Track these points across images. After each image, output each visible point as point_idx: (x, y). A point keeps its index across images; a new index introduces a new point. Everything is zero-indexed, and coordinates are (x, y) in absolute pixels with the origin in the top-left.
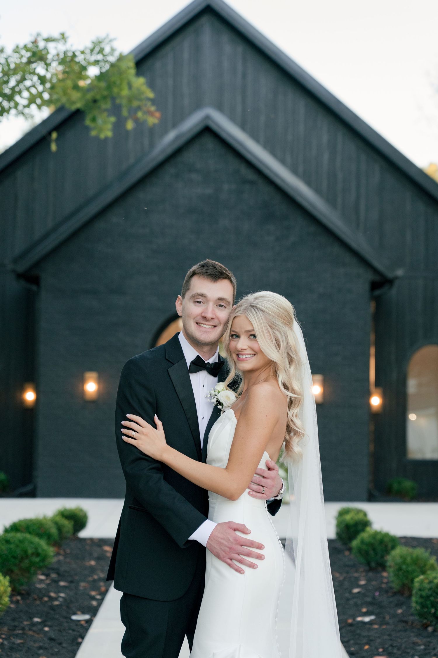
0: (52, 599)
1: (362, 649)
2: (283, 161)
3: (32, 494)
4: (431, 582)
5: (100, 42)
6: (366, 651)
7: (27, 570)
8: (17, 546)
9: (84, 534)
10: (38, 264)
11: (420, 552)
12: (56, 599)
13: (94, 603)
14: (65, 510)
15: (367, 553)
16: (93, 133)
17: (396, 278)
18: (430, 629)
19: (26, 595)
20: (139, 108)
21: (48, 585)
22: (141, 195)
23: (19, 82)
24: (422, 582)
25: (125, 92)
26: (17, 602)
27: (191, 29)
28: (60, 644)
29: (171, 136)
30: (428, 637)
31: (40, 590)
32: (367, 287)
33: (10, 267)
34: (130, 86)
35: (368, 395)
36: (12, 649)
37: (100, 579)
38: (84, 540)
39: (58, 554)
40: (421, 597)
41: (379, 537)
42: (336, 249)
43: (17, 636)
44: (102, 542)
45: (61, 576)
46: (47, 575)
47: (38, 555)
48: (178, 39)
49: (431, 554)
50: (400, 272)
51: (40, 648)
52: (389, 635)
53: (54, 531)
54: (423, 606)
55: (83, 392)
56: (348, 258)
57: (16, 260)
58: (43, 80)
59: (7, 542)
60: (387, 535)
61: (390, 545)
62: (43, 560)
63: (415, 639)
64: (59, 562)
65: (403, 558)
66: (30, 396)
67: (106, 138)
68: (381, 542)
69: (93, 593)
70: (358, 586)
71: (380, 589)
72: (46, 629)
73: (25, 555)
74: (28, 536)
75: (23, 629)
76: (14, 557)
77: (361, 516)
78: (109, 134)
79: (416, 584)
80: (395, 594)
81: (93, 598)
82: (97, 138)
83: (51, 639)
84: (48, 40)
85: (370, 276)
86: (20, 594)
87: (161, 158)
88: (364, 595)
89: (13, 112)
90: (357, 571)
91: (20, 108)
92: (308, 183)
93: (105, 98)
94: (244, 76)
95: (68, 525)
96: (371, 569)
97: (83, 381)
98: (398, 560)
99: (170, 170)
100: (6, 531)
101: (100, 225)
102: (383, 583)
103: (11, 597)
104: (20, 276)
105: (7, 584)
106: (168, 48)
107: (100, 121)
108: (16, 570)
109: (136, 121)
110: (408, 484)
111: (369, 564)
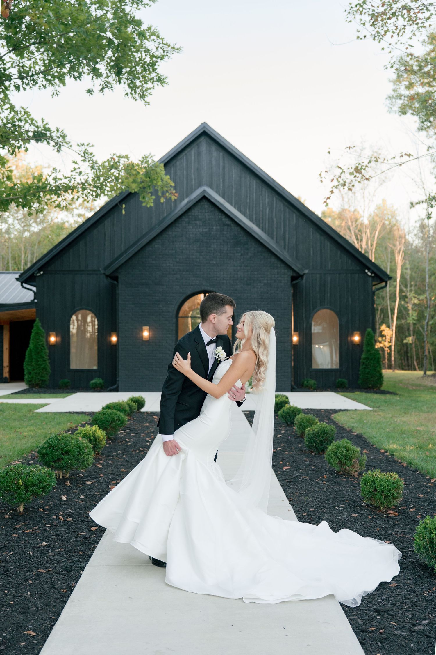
0: (127, 442)
1: (279, 463)
2: (244, 214)
3: (116, 390)
4: (313, 431)
5: (146, 157)
6: (281, 464)
7: (114, 428)
8: (109, 416)
9: (143, 410)
10: (117, 270)
11: (310, 416)
12: (129, 442)
13: (148, 444)
14: (134, 398)
15: (286, 417)
16: (144, 204)
17: (304, 274)
18: (313, 454)
19: (114, 440)
20: (167, 191)
21: (125, 435)
22: (170, 233)
23: (105, 180)
24: (309, 430)
25: (160, 183)
26: (110, 443)
27: (195, 144)
28: (131, 463)
29: (186, 201)
30: (312, 457)
31: (121, 438)
32: (289, 279)
33: (102, 272)
34: (162, 180)
35: (291, 336)
36: (107, 466)
37: (151, 432)
38: (144, 412)
39: (129, 420)
40: (309, 438)
41: (292, 409)
42: (273, 260)
43: (110, 459)
44: (153, 414)
45: (132, 431)
46: (125, 431)
47: (120, 420)
48: (188, 150)
49: (317, 417)
50: (306, 271)
51: (122, 465)
52: (293, 457)
53: (127, 408)
54: (310, 442)
55: (142, 337)
56: (279, 264)
57: (106, 268)
58: (117, 178)
59: (104, 414)
60: (296, 408)
61: (297, 413)
62: (122, 423)
63: (305, 459)
64: (130, 424)
65: (302, 419)
66: (114, 339)
67: (151, 207)
68: (293, 411)
69: (148, 439)
70: (281, 434)
71: (291, 435)
72: (124, 456)
73: (113, 421)
74: (114, 411)
75: (113, 456)
76: (107, 421)
77: (284, 399)
78: (152, 205)
79: (307, 432)
80: (298, 437)
81: (148, 441)
82: (146, 206)
83: (127, 461)
84: (120, 157)
85: (291, 274)
86: (111, 440)
87: (181, 213)
88: (283, 438)
89: (102, 195)
90: (281, 427)
91: (106, 192)
92: (258, 226)
93: (149, 186)
94: (224, 168)
95: (135, 405)
96: (288, 425)
97: (142, 331)
98: (300, 420)
99: (185, 219)
100: (103, 408)
101: (149, 249)
102: (293, 432)
103: (107, 441)
104: (107, 276)
105: (105, 434)
106: (183, 154)
107: (147, 199)
108: (108, 427)
109: (166, 198)
110: (312, 382)
111: (287, 423)
